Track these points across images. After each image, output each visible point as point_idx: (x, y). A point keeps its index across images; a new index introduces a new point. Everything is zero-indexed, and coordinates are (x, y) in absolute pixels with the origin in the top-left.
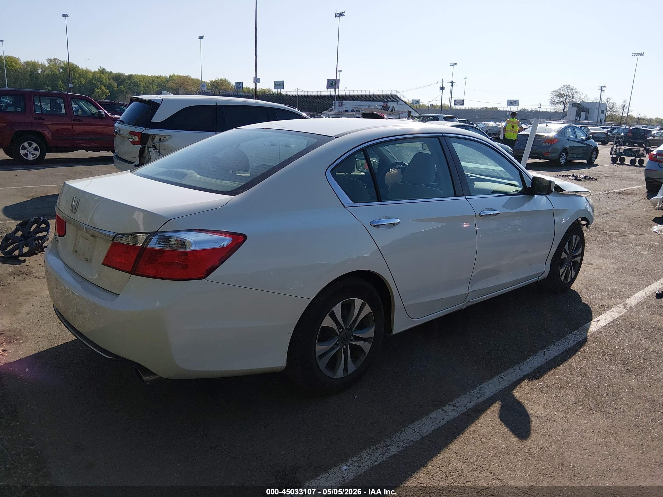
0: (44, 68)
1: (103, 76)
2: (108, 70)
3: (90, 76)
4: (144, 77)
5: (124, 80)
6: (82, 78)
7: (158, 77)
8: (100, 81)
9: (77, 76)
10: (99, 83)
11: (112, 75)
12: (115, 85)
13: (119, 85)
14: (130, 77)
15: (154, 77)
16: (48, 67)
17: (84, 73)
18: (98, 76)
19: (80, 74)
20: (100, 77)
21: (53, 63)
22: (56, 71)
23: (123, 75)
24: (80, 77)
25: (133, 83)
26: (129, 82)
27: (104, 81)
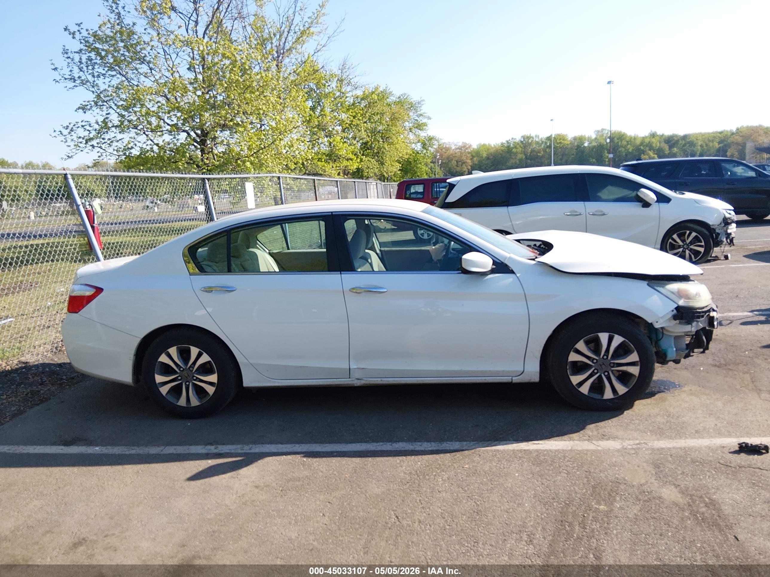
0: (590, 141)
1: (653, 140)
2: (659, 133)
3: (638, 142)
4: (703, 135)
5: (677, 141)
6: (629, 146)
7: (721, 133)
8: (650, 146)
9: (624, 143)
10: (647, 148)
11: (664, 137)
12: (666, 147)
13: (671, 147)
14: (685, 137)
15: (717, 132)
16: (596, 138)
17: (631, 140)
18: (647, 141)
19: (627, 142)
20: (649, 142)
21: (600, 134)
22: (603, 142)
23: (676, 136)
24: (628, 145)
25: (689, 143)
26: (684, 142)
27: (654, 145)
